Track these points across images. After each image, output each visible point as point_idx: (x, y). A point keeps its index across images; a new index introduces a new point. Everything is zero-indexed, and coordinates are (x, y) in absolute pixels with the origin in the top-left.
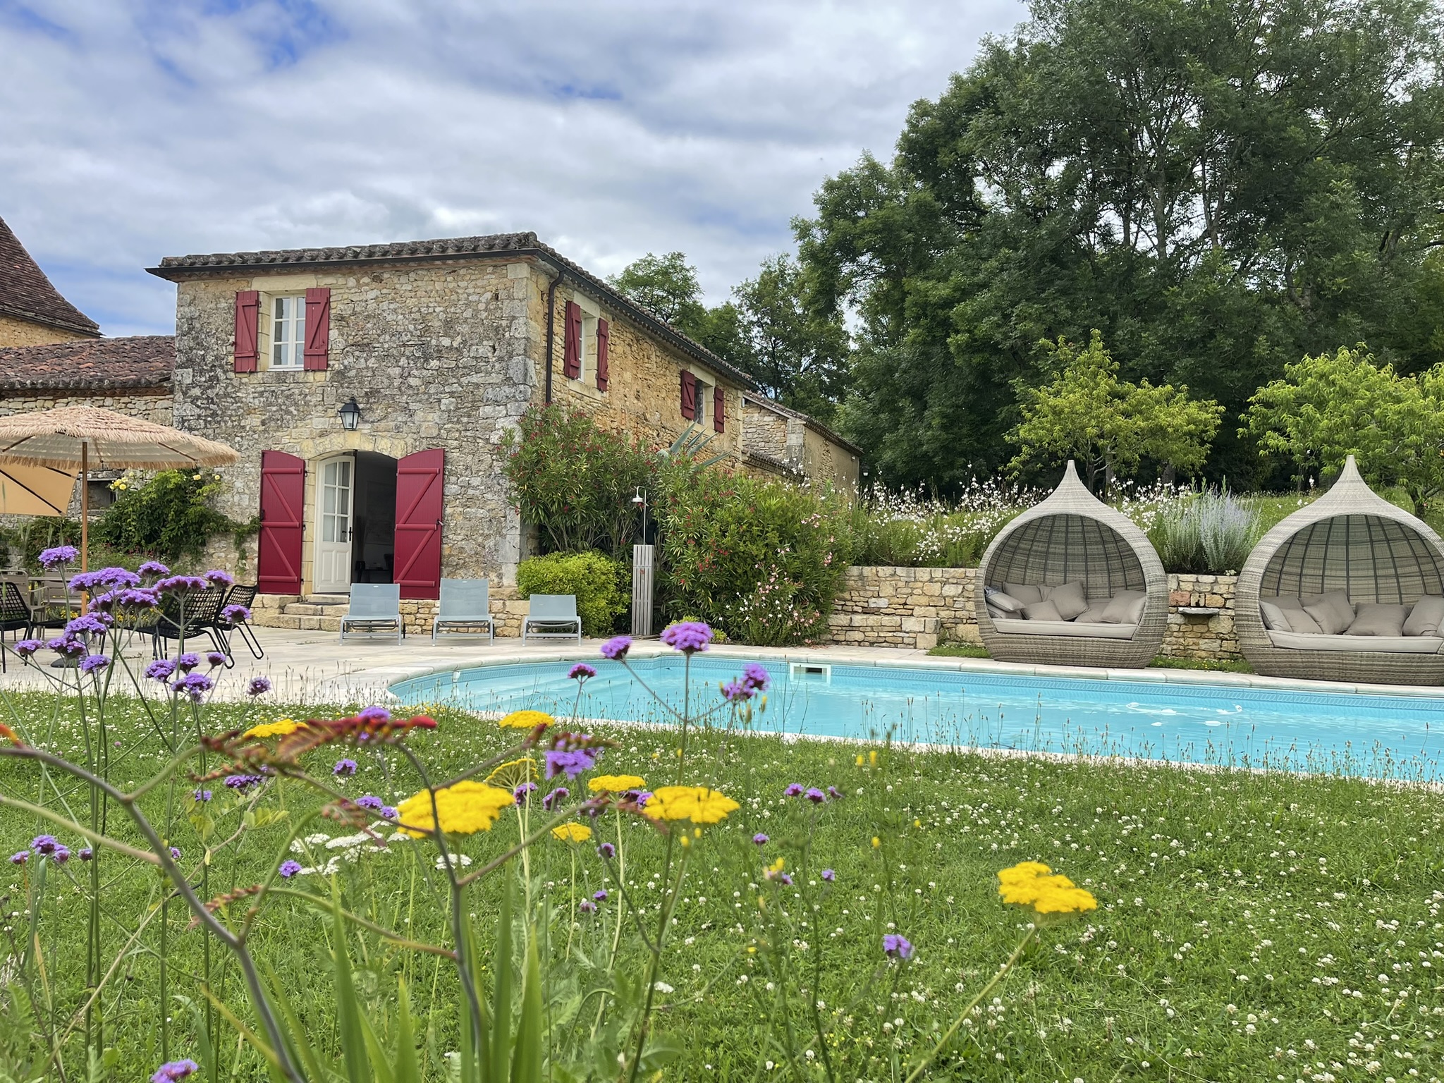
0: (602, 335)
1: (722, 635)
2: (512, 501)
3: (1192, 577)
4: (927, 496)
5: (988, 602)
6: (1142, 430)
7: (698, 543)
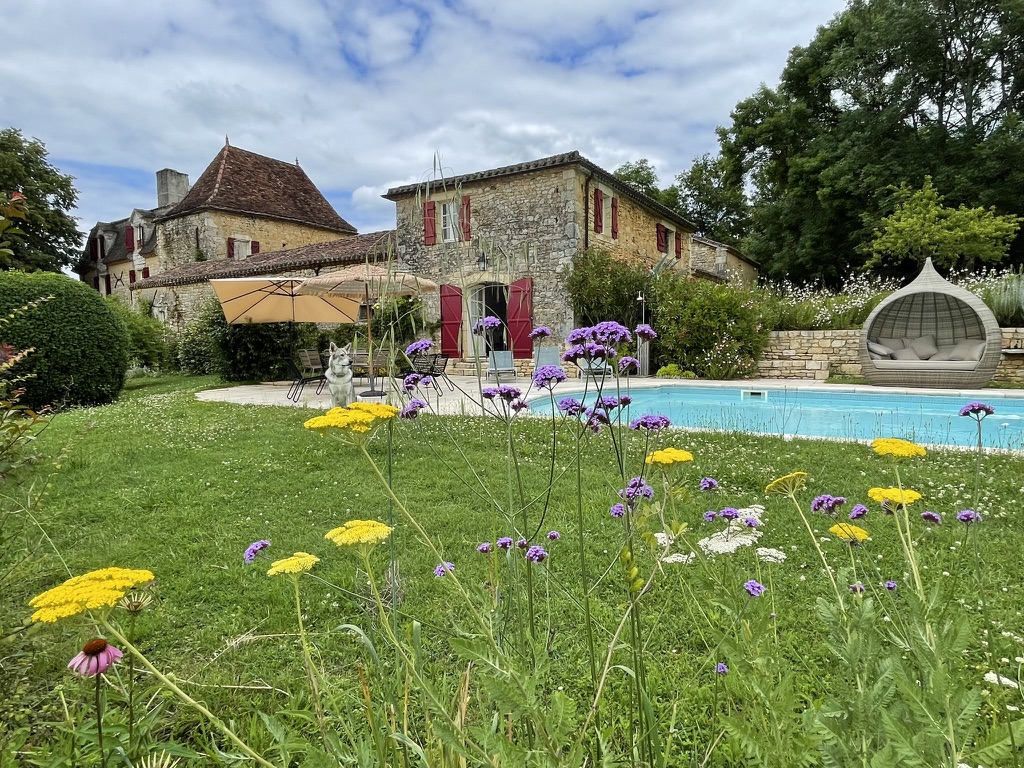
0: (614, 206)
1: (692, 374)
2: (569, 303)
3: (1013, 330)
4: (819, 287)
5: (870, 350)
6: (961, 238)
7: (677, 322)
